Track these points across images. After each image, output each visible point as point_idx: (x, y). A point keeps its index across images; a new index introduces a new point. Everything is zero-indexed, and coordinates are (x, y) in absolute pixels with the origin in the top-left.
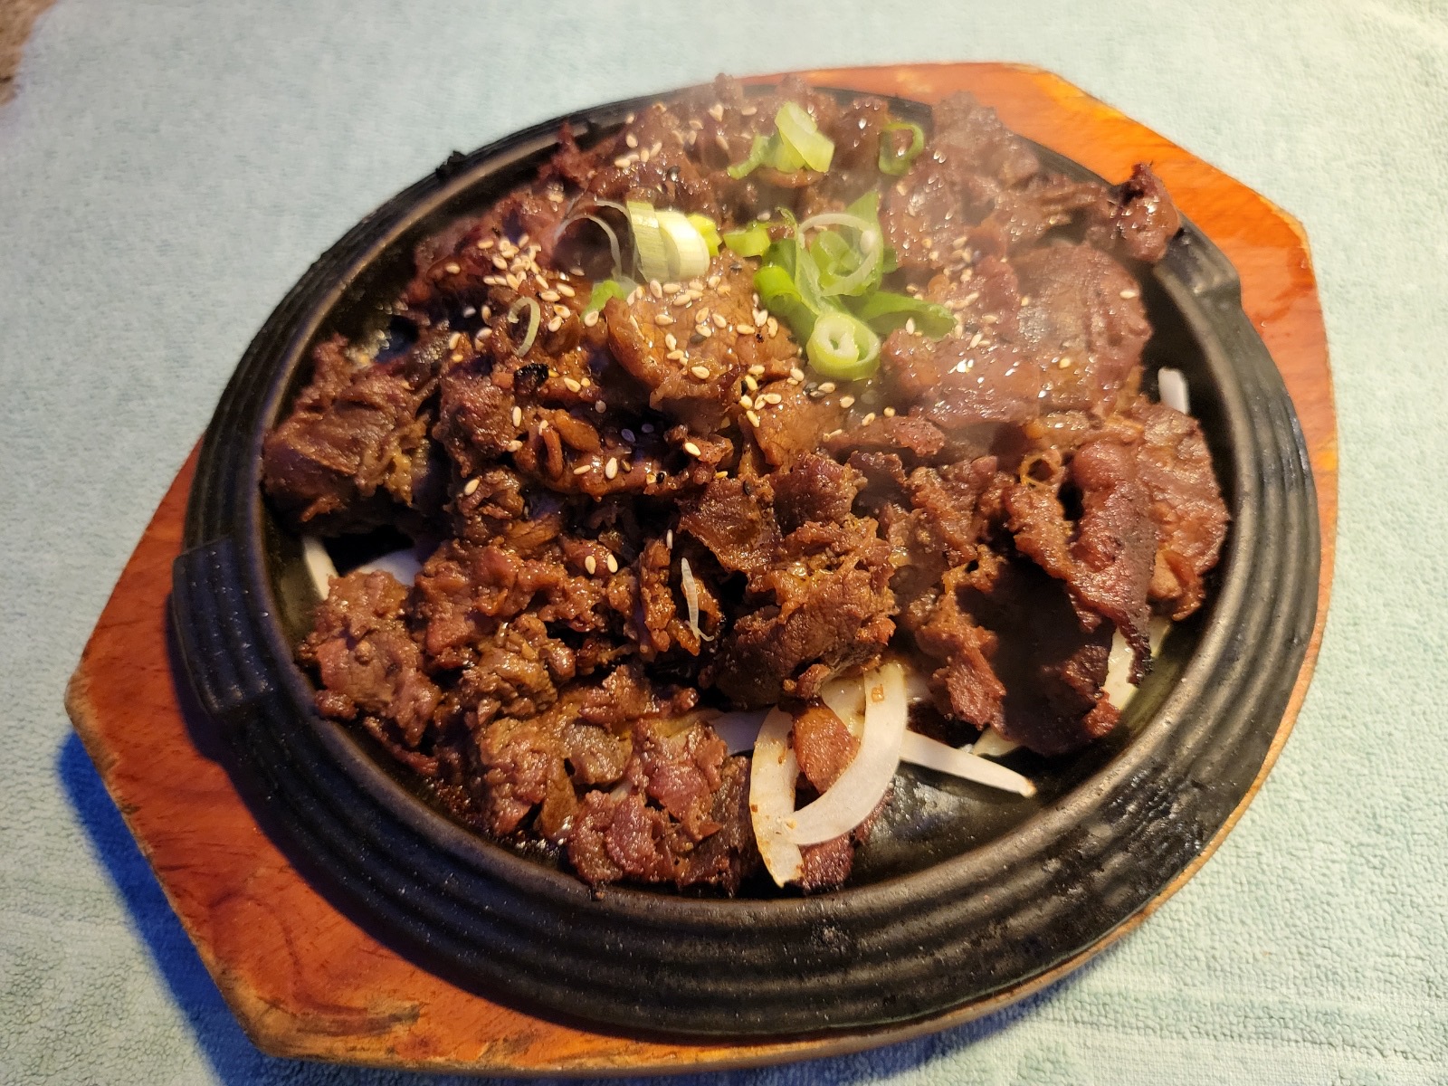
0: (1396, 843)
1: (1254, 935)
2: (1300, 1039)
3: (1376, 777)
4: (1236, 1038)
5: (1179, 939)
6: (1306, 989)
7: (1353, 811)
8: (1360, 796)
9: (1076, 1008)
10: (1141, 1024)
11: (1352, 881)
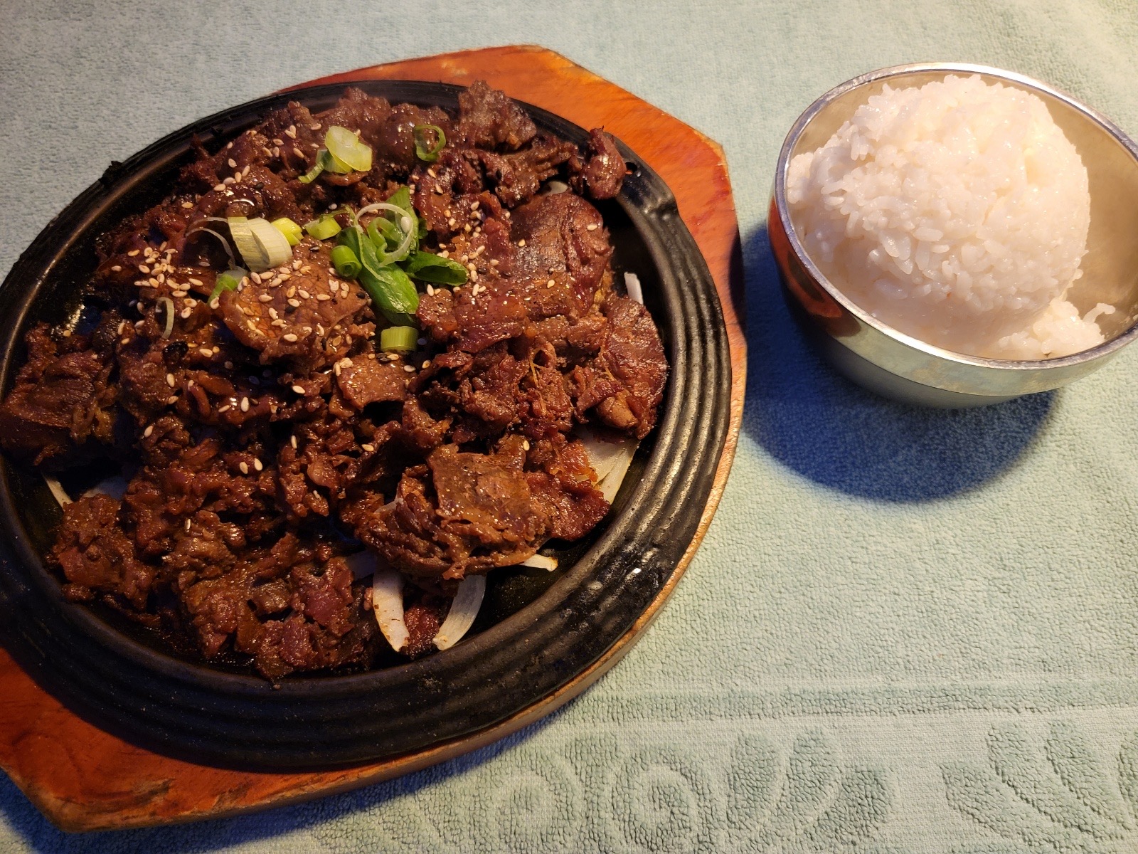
0: (1017, 575)
1: (932, 644)
2: (966, 707)
3: (1000, 534)
4: (927, 711)
5: (886, 653)
6: (967, 675)
7: (988, 557)
8: (992, 547)
9: (826, 704)
10: (867, 709)
11: (991, 603)
